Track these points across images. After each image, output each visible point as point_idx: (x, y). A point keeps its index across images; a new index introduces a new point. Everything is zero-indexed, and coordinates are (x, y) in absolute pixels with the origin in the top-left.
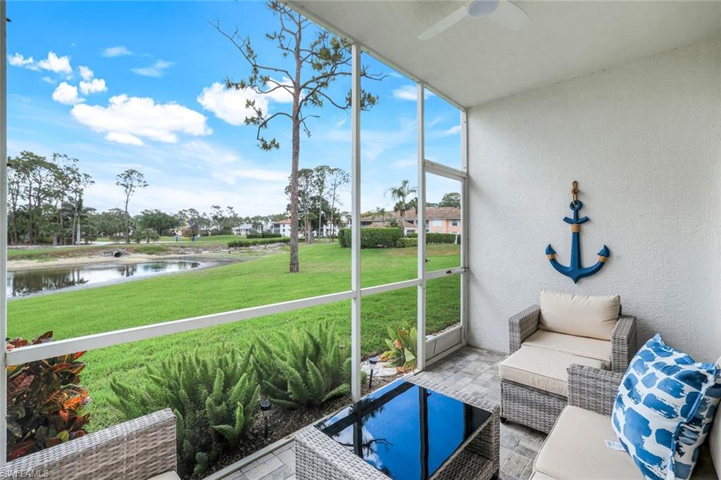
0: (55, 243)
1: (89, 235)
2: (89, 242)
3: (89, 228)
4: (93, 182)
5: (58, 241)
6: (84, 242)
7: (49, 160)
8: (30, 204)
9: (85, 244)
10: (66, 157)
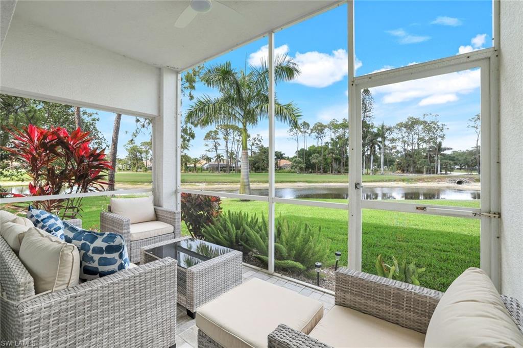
0: (425, 172)
1: (447, 168)
2: (448, 173)
3: (448, 162)
4: (448, 129)
5: (427, 172)
6: (444, 173)
7: (422, 119)
8: (412, 149)
9: (445, 174)
10: (431, 114)
